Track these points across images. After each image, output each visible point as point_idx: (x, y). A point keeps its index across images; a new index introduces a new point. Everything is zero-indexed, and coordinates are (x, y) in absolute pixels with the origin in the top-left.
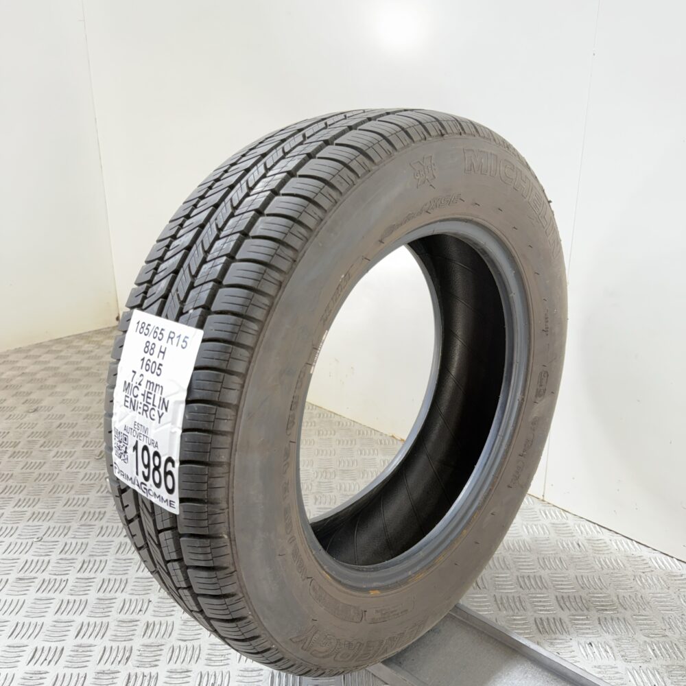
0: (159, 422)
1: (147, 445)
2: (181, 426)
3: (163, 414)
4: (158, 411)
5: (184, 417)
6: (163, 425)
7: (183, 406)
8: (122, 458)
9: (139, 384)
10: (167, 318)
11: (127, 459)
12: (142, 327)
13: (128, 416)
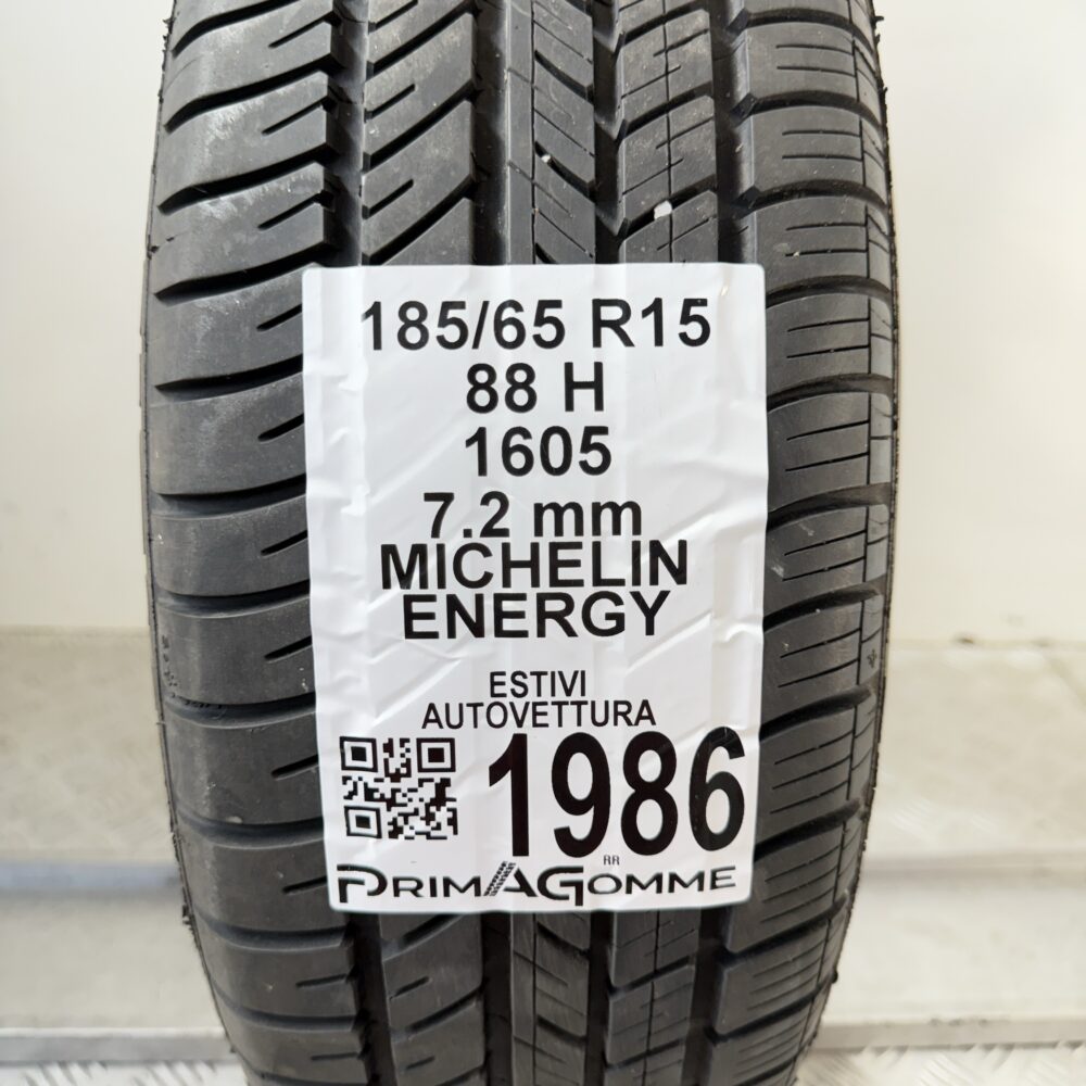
0: (649, 632)
1: (587, 728)
2: (759, 612)
3: (663, 596)
4: (637, 595)
5: (769, 575)
7: (758, 540)
8: (407, 831)
9: (488, 531)
10: (546, 260)
11: (453, 822)
12: (408, 324)
13: (449, 668)
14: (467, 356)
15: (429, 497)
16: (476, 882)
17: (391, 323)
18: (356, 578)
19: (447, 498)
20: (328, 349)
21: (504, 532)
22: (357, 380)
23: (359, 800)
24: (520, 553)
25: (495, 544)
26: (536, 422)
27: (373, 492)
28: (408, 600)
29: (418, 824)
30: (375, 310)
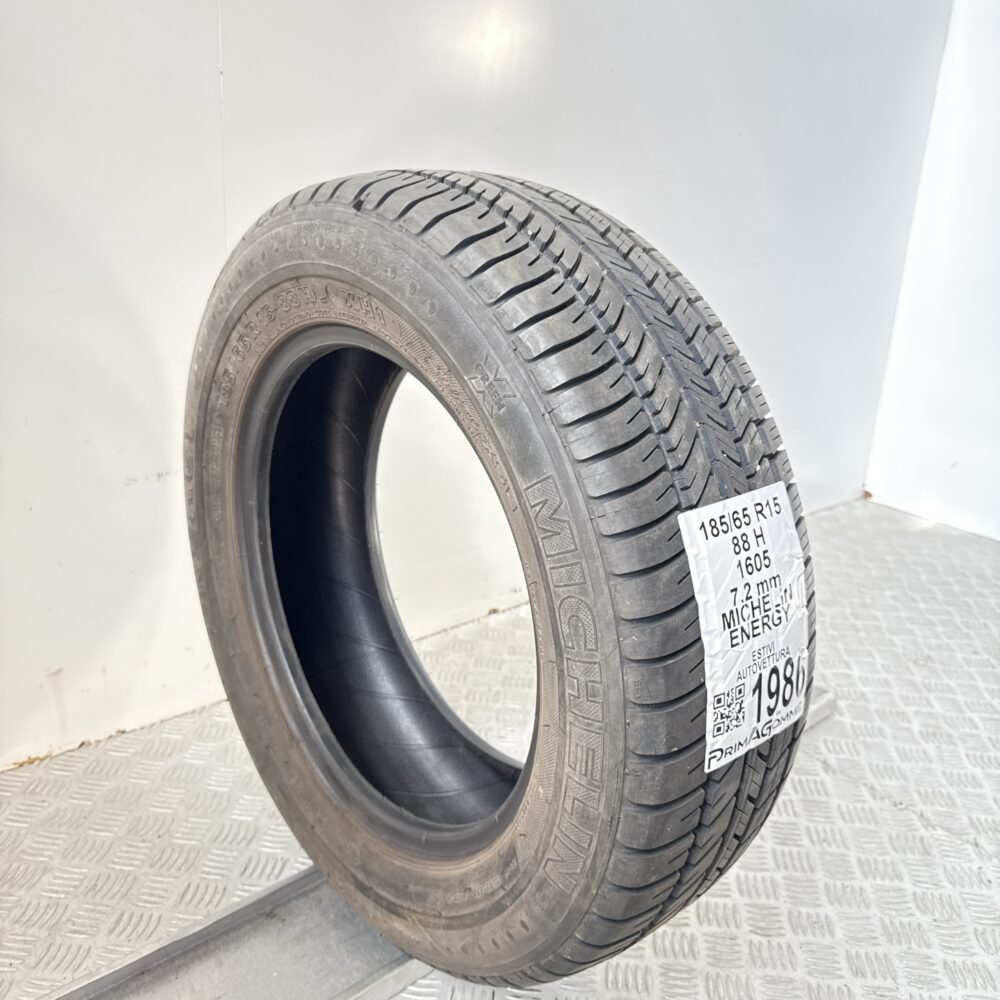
0: (788, 620)
1: (775, 664)
8: (731, 727)
9: (748, 598)
10: (739, 493)
11: (743, 717)
12: (713, 527)
13: (743, 655)
14: (730, 535)
15: (732, 591)
16: (740, 743)
17: (708, 529)
18: (715, 630)
19: (735, 590)
20: (692, 544)
21: (751, 597)
22: (704, 553)
23: (719, 720)
24: (756, 604)
25: (749, 602)
26: (751, 554)
27: (716, 596)
28: (731, 632)
29: (734, 723)
30: (703, 525)
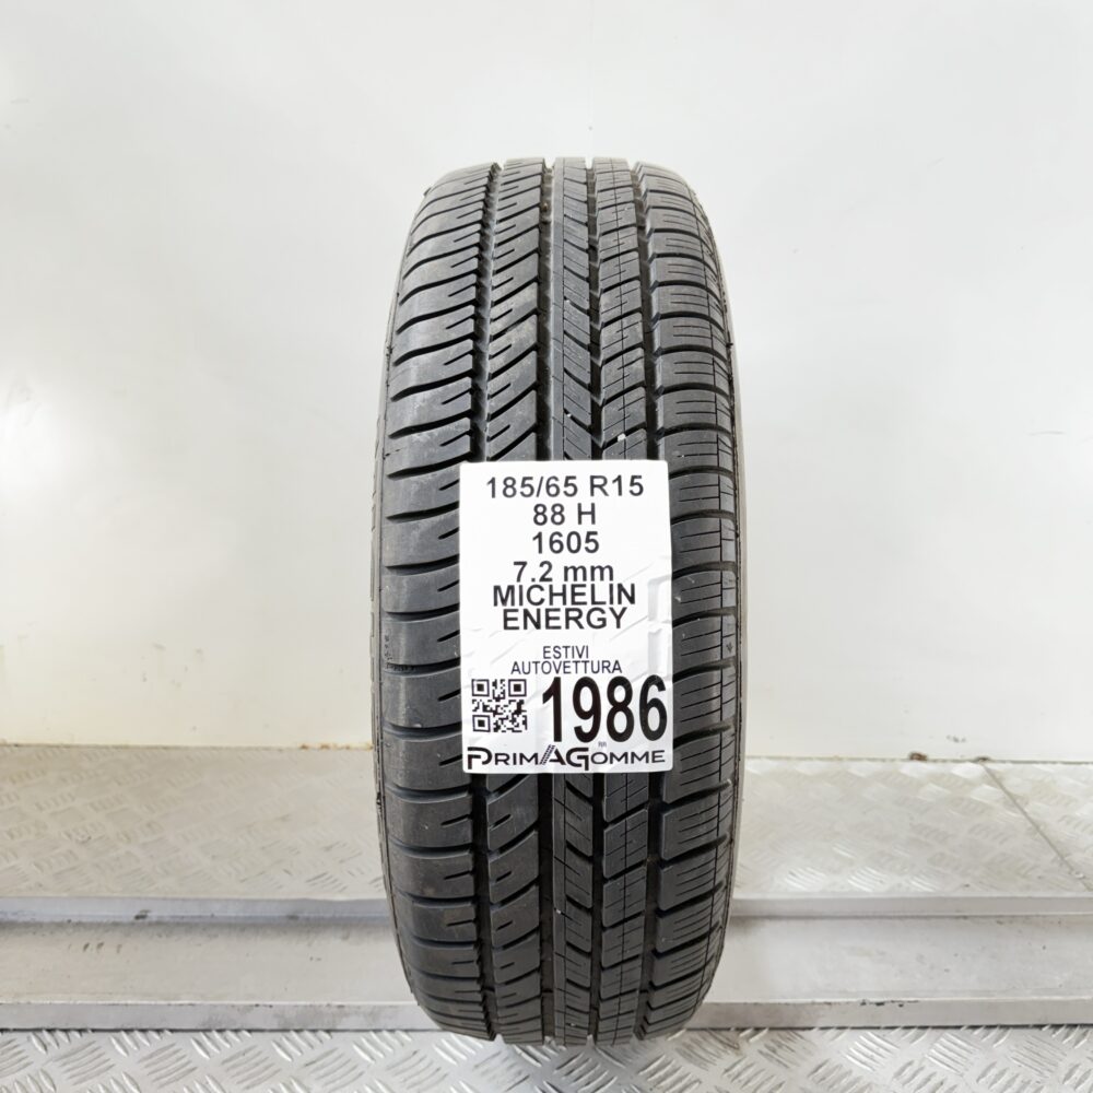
0: (618, 626)
1: (590, 674)
2: (670, 618)
3: (624, 610)
4: (612, 610)
5: (674, 601)
6: (624, 630)
7: (668, 584)
8: (503, 728)
9: (543, 579)
10: (569, 458)
11: (525, 723)
12: (507, 487)
13: (524, 643)
14: (534, 500)
15: (516, 563)
17: (499, 486)
19: (524, 564)
21: (550, 580)
23: (481, 711)
24: (558, 589)
25: (546, 585)
26: (565, 529)
28: (506, 611)
29: (508, 724)
30: (493, 481)
